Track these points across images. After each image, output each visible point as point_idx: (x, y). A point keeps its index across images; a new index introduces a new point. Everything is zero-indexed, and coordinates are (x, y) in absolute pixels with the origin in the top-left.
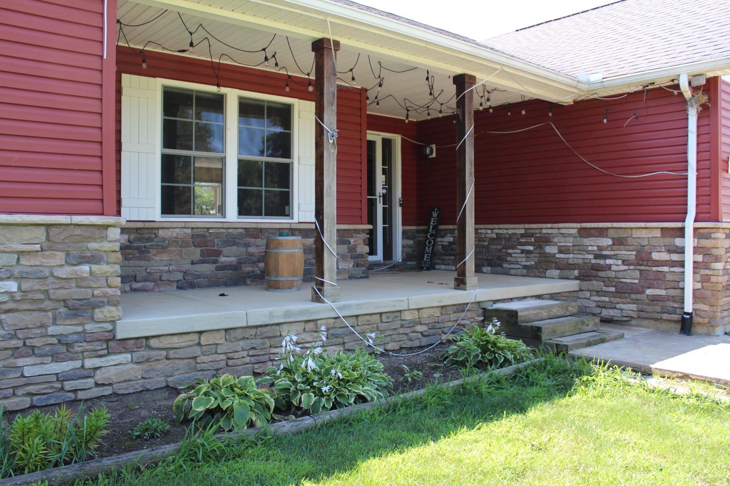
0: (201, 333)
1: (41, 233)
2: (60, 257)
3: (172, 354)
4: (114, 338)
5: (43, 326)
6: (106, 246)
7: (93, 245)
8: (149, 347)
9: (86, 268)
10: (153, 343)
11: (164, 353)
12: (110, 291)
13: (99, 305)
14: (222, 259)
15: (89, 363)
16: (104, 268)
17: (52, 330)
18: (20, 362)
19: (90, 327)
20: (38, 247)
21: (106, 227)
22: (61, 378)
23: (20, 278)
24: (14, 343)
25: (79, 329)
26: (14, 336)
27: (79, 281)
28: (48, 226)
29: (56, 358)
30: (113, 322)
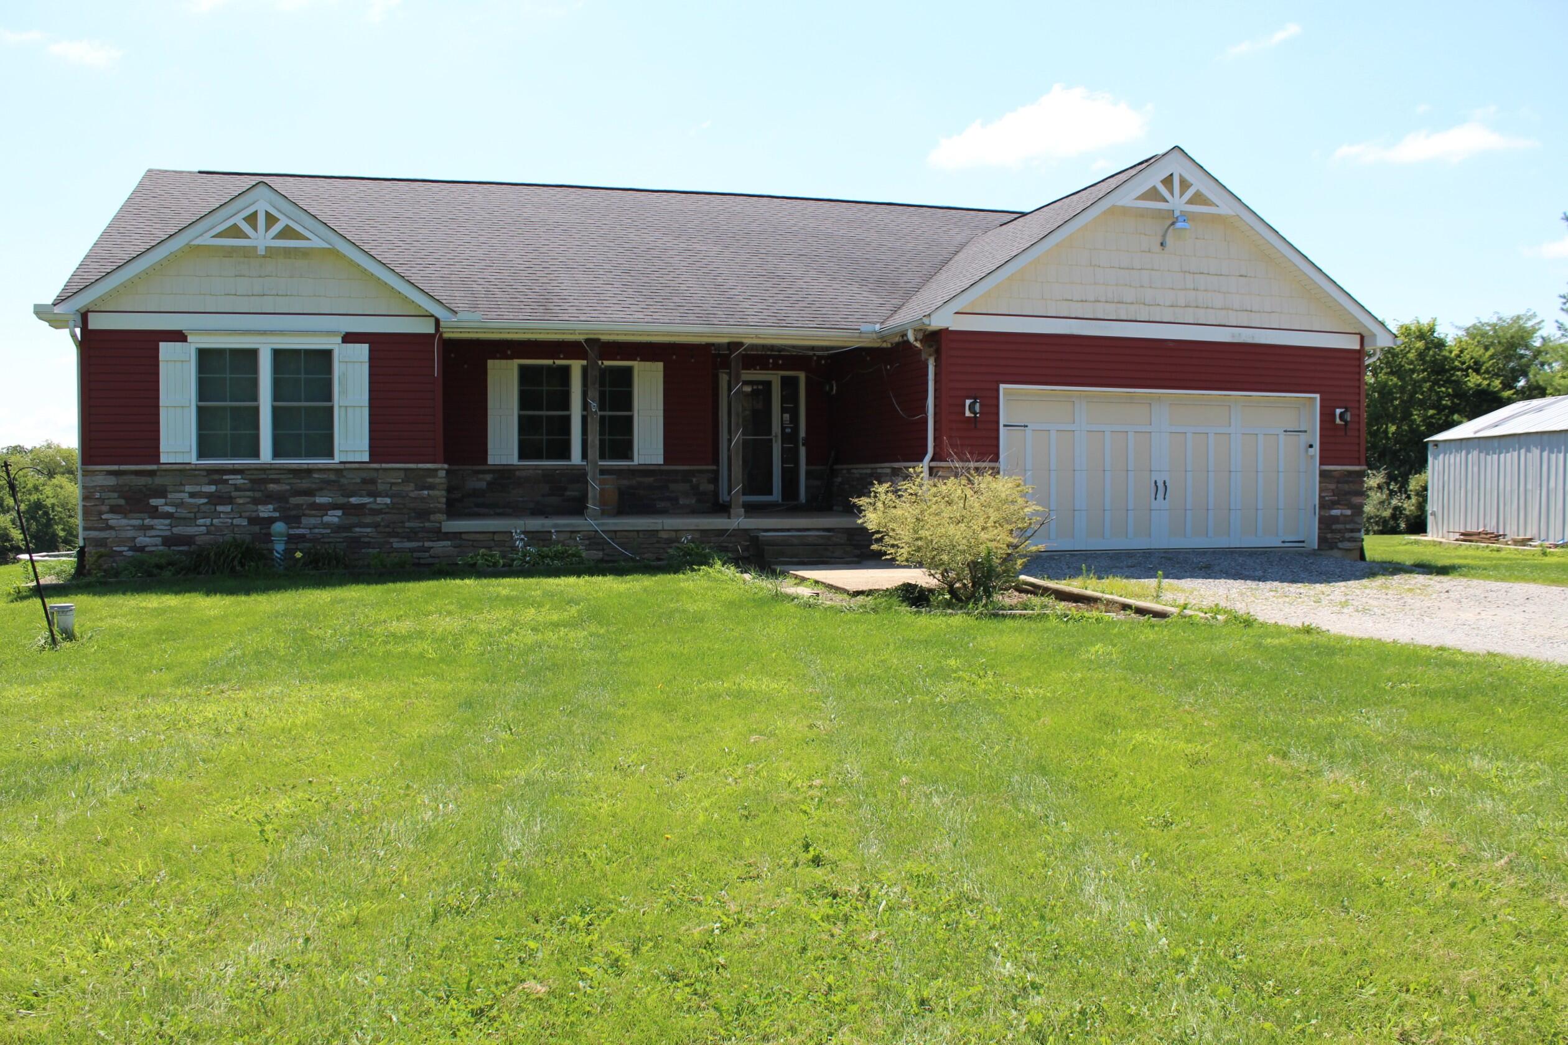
0: (494, 533)
1: (402, 474)
2: (412, 486)
3: (475, 544)
4: (440, 531)
5: (403, 522)
6: (437, 480)
7: (430, 480)
8: (461, 539)
9: (426, 492)
10: (464, 536)
11: (471, 543)
12: (439, 506)
13: (434, 513)
14: (568, 493)
15: (427, 544)
16: (436, 493)
17: (407, 524)
18: (392, 540)
19: (427, 524)
20: (400, 481)
21: (436, 470)
22: (412, 550)
23: (391, 497)
24: (387, 530)
25: (422, 525)
26: (388, 526)
27: (423, 499)
28: (405, 470)
29: (410, 539)
30: (440, 523)
